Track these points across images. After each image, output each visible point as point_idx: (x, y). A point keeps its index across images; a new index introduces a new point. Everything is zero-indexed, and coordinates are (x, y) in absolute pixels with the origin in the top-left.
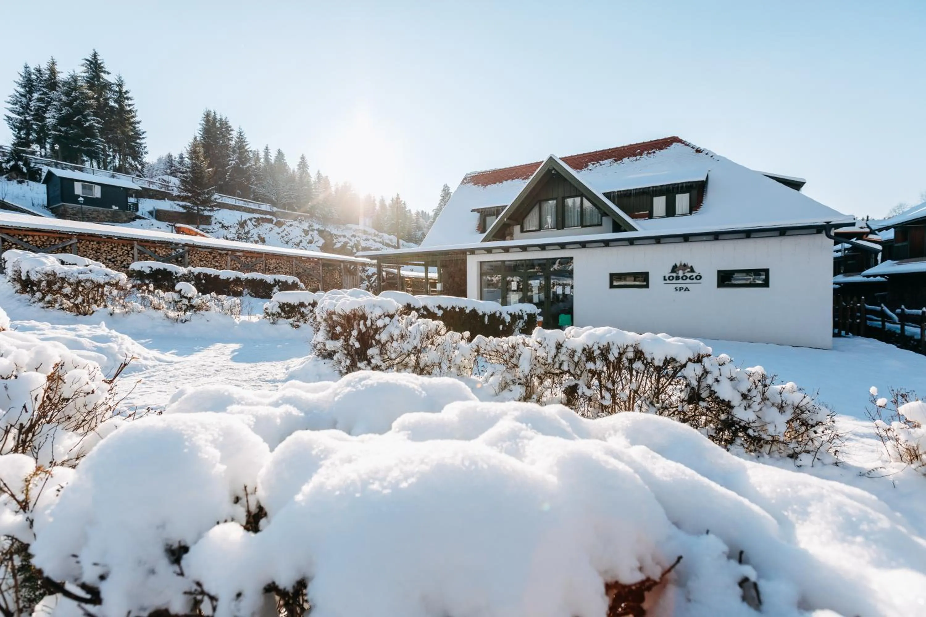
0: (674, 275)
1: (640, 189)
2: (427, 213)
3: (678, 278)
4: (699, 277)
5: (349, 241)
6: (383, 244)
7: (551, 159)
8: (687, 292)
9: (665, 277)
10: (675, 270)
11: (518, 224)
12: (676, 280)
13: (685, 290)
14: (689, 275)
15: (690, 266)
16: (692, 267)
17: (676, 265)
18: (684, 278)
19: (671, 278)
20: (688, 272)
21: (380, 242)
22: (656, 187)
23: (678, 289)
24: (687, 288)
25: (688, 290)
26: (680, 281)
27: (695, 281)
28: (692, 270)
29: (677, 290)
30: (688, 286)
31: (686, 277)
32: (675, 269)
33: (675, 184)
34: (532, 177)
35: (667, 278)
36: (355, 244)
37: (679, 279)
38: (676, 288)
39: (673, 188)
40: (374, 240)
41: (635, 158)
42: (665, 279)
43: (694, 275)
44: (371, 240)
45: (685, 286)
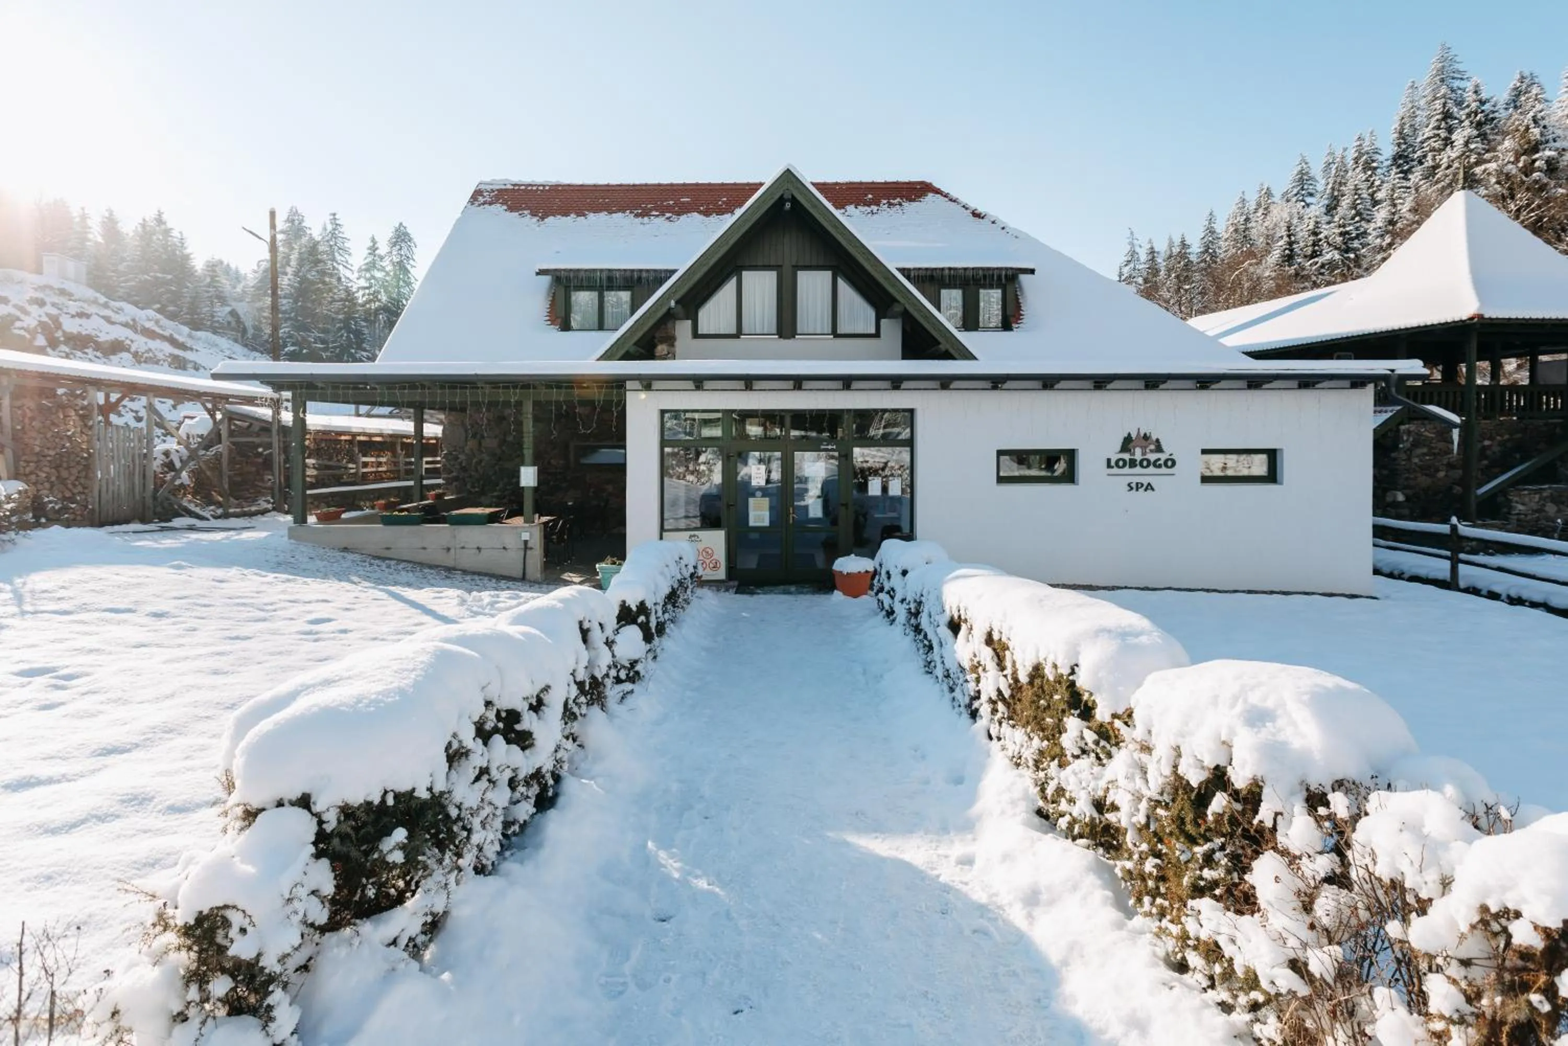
0: (1127, 456)
1: (927, 269)
2: (233, 266)
3: (1133, 463)
4: (1171, 463)
5: (18, 313)
6: (136, 331)
7: (788, 176)
8: (1149, 491)
9: (1109, 460)
10: (1131, 446)
11: (687, 319)
12: (1130, 467)
13: (1146, 490)
14: (1153, 457)
15: (1154, 438)
16: (1158, 441)
17: (1129, 434)
18: (1145, 463)
19: (1121, 463)
20: (1151, 451)
21: (126, 325)
22: (955, 269)
23: (1134, 485)
24: (1149, 484)
25: (1153, 489)
26: (1138, 470)
27: (1164, 470)
28: (1159, 449)
29: (1132, 488)
30: (1153, 481)
31: (1148, 461)
32: (1127, 444)
33: (989, 269)
34: (739, 212)
35: (1113, 463)
36: (41, 324)
37: (1136, 466)
38: (1129, 485)
39: (985, 276)
40: (108, 320)
41: (869, 210)
42: (1109, 466)
43: (1163, 457)
44: (94, 317)
45: (1145, 480)
